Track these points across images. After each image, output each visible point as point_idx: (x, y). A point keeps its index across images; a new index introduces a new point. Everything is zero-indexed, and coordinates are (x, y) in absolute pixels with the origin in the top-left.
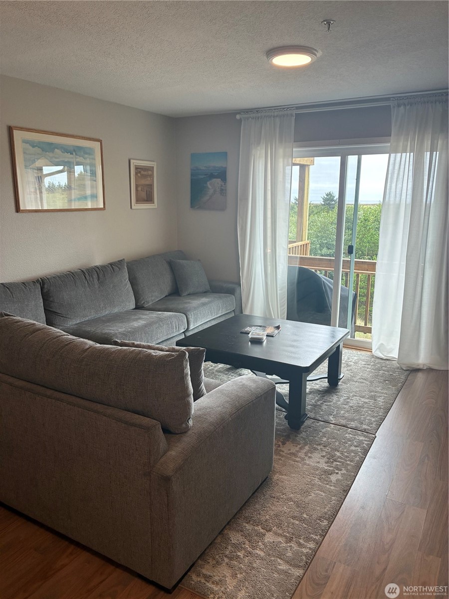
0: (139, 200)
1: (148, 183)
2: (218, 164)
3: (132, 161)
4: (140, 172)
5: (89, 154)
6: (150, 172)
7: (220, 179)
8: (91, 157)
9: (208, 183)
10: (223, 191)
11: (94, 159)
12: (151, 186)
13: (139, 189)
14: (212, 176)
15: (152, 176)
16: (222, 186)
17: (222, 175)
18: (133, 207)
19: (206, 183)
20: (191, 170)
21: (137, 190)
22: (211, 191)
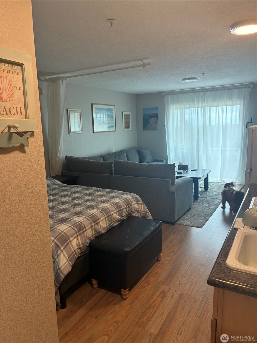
0: (126, 127)
1: (128, 120)
2: (154, 112)
3: (124, 112)
4: (126, 116)
5: (111, 111)
6: (129, 116)
7: (155, 118)
8: (112, 112)
9: (150, 119)
10: (156, 122)
11: (113, 113)
12: (129, 122)
13: (126, 123)
14: (152, 117)
15: (129, 118)
16: (156, 120)
17: (156, 116)
18: (124, 130)
19: (150, 120)
20: (143, 114)
21: (125, 124)
22: (152, 123)
